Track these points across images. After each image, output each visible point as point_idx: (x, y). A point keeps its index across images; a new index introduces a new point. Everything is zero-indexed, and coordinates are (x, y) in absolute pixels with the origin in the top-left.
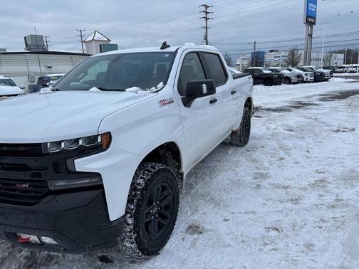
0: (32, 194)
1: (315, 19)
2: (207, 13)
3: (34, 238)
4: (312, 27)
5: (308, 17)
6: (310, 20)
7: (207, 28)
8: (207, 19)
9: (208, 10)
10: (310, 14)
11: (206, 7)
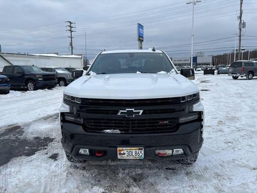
0: (169, 127)
1: (143, 38)
2: (71, 27)
3: (169, 152)
4: (141, 43)
5: (139, 36)
6: (141, 38)
7: (71, 38)
8: (71, 31)
9: (72, 25)
10: (140, 35)
11: (71, 23)
